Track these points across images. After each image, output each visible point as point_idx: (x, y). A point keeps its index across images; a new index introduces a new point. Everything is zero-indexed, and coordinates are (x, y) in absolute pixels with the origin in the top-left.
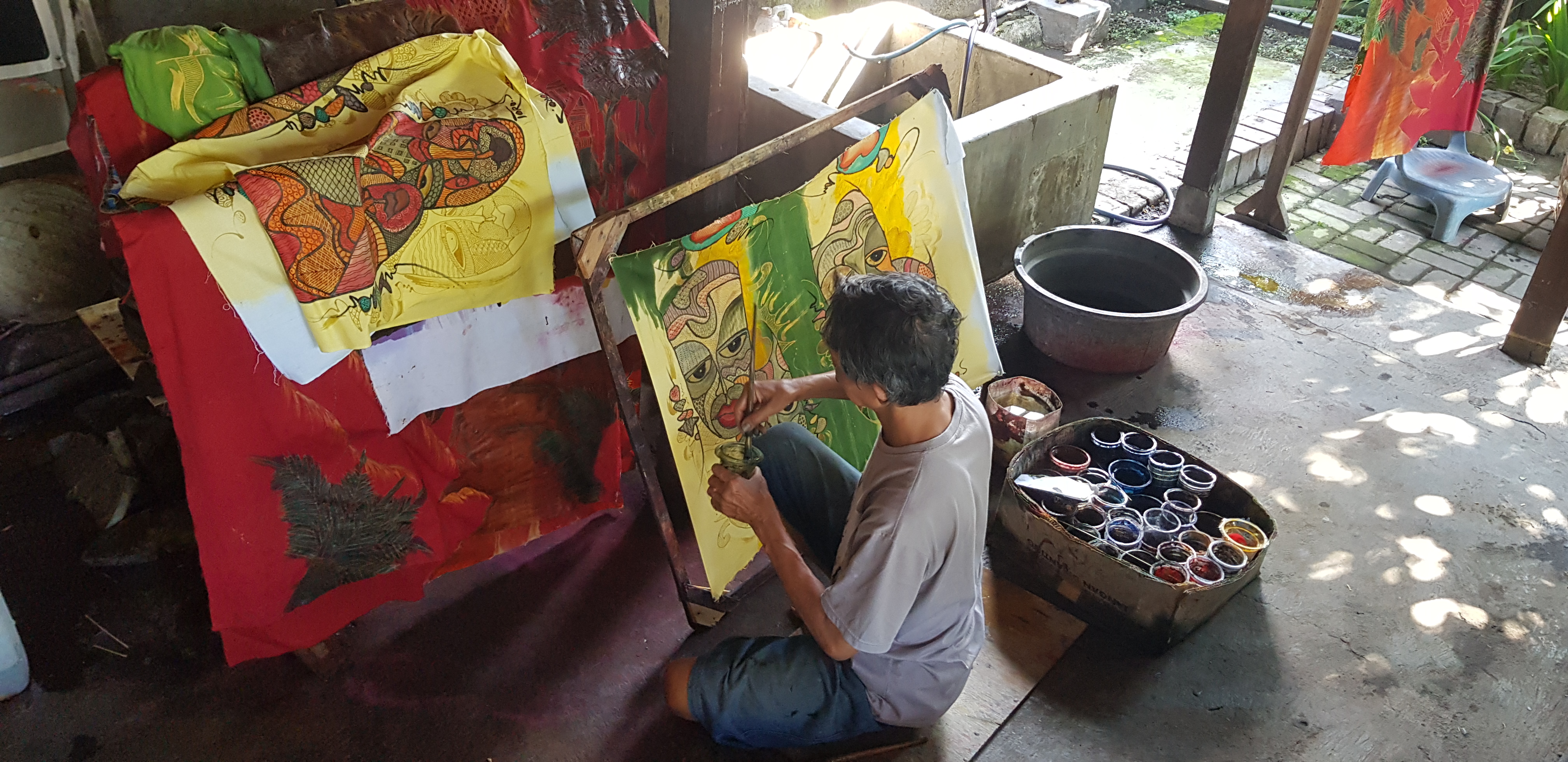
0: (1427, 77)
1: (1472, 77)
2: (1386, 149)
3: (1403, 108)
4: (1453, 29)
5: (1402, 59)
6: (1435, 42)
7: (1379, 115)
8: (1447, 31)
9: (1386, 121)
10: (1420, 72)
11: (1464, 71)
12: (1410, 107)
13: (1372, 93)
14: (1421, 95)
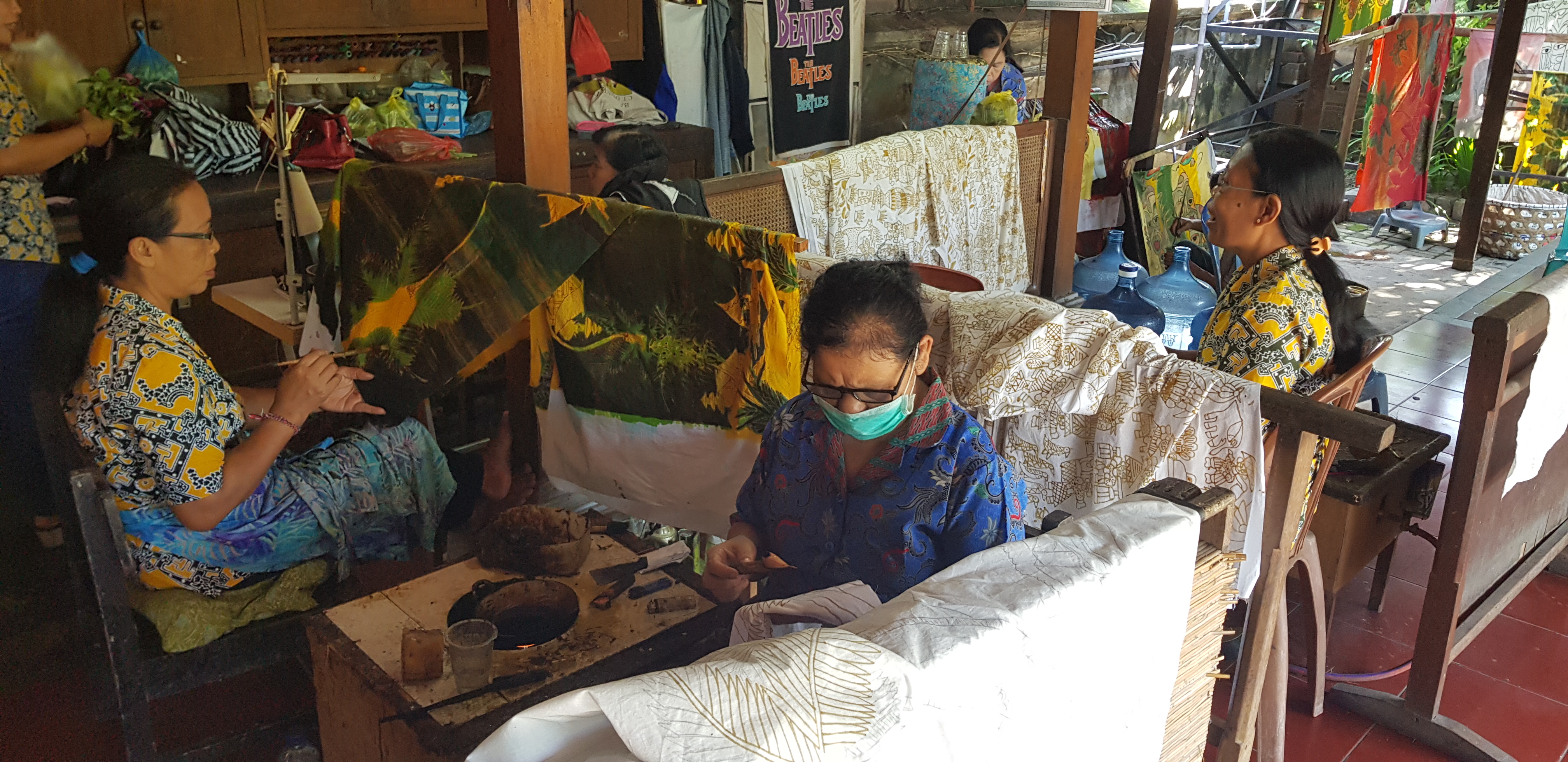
0: (1397, 169)
1: (1420, 173)
2: (1381, 205)
3: (1387, 184)
4: (1407, 145)
5: (1383, 158)
6: (1398, 151)
7: (1376, 186)
8: (1403, 146)
9: (1379, 190)
10: (1393, 167)
11: (1416, 169)
12: (1390, 183)
13: (1370, 174)
14: (1395, 178)
